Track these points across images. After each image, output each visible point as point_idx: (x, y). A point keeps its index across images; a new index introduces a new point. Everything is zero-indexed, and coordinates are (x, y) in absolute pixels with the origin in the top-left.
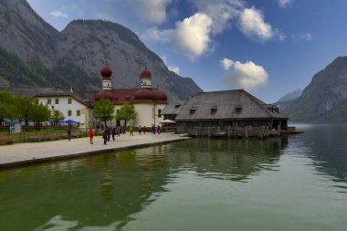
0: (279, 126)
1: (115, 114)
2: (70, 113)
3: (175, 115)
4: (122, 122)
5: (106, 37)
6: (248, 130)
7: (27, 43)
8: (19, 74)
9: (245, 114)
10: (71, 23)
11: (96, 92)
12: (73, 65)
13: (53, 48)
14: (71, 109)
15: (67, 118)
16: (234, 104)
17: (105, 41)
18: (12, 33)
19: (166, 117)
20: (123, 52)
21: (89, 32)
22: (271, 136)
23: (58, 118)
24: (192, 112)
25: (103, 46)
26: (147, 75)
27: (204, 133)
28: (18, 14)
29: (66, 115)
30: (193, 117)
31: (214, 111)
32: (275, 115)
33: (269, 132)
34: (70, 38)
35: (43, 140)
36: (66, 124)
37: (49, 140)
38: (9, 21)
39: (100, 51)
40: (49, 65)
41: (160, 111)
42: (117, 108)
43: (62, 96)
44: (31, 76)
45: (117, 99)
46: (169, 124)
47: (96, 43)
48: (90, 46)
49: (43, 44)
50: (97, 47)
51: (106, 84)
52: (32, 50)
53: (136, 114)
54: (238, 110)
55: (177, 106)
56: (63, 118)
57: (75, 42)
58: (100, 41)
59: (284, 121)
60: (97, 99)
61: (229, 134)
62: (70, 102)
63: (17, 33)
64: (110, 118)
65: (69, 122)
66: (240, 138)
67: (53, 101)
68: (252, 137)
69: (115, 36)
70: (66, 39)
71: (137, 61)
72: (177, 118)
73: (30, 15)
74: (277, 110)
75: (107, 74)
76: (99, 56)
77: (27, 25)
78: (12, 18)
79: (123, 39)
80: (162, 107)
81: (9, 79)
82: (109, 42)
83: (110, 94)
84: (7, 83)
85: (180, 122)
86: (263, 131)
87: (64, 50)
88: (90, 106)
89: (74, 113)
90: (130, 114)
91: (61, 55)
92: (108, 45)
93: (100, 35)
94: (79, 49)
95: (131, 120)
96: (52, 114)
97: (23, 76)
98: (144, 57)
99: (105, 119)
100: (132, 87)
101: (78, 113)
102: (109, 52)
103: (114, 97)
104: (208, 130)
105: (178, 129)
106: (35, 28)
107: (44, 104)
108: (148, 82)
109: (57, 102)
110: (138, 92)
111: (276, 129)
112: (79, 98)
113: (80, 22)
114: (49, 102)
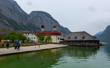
0: (97, 43)
1: (45, 38)
2: (32, 38)
3: (64, 39)
4: (47, 41)
5: (42, 16)
6: (87, 44)
7: (19, 18)
8: (17, 27)
9: (86, 39)
10: (32, 12)
11: (39, 32)
12: (32, 24)
13: (26, 19)
14: (32, 37)
15: (31, 40)
16: (82, 36)
17: (41, 17)
18: (15, 15)
19: (61, 39)
20: (47, 20)
21: (37, 14)
22: (95, 46)
23: (29, 39)
24: (69, 38)
25: (41, 18)
26: (55, 27)
27: (73, 45)
28: (17, 10)
29: (31, 38)
30: (69, 40)
31: (76, 38)
32: (95, 39)
33: (94, 45)
34: (31, 16)
35: (27, 46)
36: (31, 41)
37: (28, 46)
38: (15, 12)
39: (40, 20)
40: (25, 24)
41: (58, 38)
42: (46, 37)
43: (30, 33)
44: (20, 27)
45: (46, 34)
46: (62, 42)
47: (39, 17)
48: (37, 19)
49: (24, 18)
50: (39, 19)
51: (43, 30)
52: (20, 20)
53: (51, 39)
54: (84, 38)
55: (64, 36)
56: (30, 40)
57: (33, 17)
58: (40, 17)
59: (98, 41)
60: (40, 34)
61: (81, 45)
62: (32, 35)
63: (17, 15)
64: (44, 40)
65: (32, 41)
66: (84, 46)
67: (27, 34)
68: (89, 46)
69: (44, 16)
70: (30, 17)
71: (51, 23)
72: (64, 40)
73: (21, 10)
74: (96, 38)
75: (43, 27)
76: (40, 21)
77: (19, 13)
78: (15, 11)
79: (46, 16)
80: (59, 37)
81: (14, 28)
82: (43, 17)
83: (44, 33)
84: (13, 29)
85: (65, 41)
86: (92, 44)
87: (29, 20)
88: (38, 36)
89: (33, 38)
90: (50, 38)
91: (29, 21)
92: (42, 18)
93: (40, 15)
94: (34, 19)
95: (50, 40)
96: (27, 38)
97: (18, 27)
98: (53, 22)
99: (42, 40)
100: (49, 31)
101: (35, 38)
102: (43, 20)
103: (45, 33)
104: (75, 44)
105: (65, 43)
106: (22, 13)
107: (25, 35)
108: (55, 29)
109: (29, 35)
110: (52, 32)
111: (96, 44)
112: (35, 34)
113: (34, 12)
114: (26, 35)
